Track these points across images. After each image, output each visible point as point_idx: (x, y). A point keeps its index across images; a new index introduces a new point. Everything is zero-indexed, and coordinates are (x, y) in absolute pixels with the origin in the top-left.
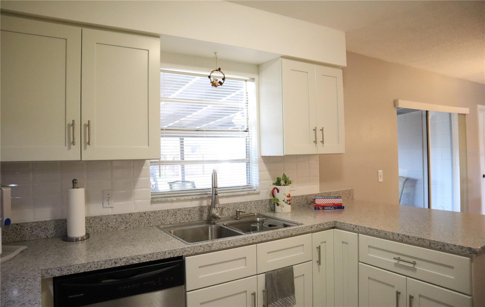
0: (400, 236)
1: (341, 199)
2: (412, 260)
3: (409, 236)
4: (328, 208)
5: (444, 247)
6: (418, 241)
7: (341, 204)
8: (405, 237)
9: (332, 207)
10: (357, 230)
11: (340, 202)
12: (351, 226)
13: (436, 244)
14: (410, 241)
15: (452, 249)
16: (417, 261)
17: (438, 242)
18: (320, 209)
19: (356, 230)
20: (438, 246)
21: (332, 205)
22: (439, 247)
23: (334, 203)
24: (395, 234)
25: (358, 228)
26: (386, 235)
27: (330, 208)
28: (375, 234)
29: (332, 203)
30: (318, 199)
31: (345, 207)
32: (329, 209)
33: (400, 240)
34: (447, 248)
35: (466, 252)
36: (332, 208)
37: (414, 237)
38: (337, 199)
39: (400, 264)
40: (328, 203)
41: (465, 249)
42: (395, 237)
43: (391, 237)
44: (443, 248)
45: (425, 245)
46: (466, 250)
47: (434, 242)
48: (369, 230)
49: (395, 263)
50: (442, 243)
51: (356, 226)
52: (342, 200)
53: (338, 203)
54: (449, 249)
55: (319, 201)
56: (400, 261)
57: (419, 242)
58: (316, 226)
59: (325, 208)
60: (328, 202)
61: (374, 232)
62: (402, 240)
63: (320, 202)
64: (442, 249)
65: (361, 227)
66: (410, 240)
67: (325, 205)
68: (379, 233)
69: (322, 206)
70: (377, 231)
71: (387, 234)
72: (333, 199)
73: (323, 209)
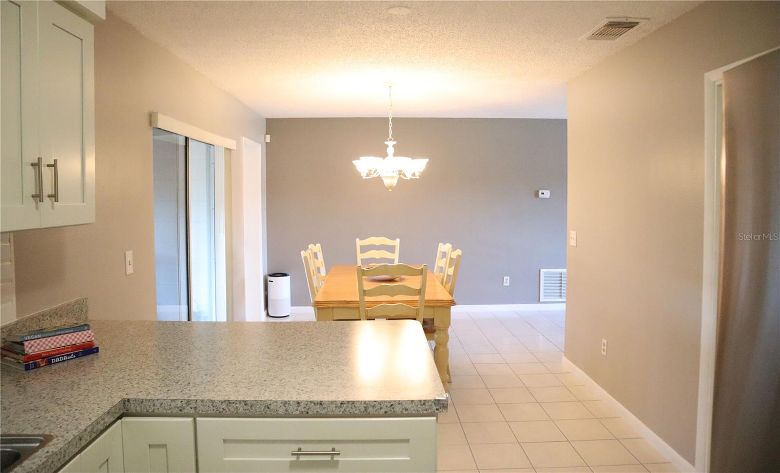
0: (302, 404)
1: (90, 332)
2: (328, 448)
3: (322, 401)
4: (61, 359)
5: (393, 408)
6: (341, 407)
7: (91, 344)
8: (313, 404)
9: (70, 355)
10: (192, 411)
11: (88, 340)
12: (173, 404)
13: (378, 407)
14: (324, 412)
15: (406, 410)
16: (338, 447)
17: (381, 403)
18: (40, 367)
19: (188, 410)
20: (381, 408)
21: (70, 350)
22: (383, 411)
23: (74, 343)
24: (291, 402)
25: (193, 405)
26: (268, 408)
27: (65, 358)
28: (241, 410)
29: (69, 344)
30: (32, 342)
31: (100, 350)
32: (63, 361)
33: (302, 412)
34: (398, 409)
35: (430, 409)
36: (71, 357)
37: (333, 402)
38: (80, 333)
39: (303, 461)
40: (58, 346)
41: (430, 403)
42: (291, 409)
43: (281, 411)
44: (391, 411)
45: (356, 412)
46: (431, 405)
47: (375, 403)
48: (224, 406)
49: (292, 462)
50: (389, 402)
51: (188, 402)
52: (92, 334)
53: (83, 341)
54: (401, 410)
55: (36, 345)
56: (301, 456)
57: (343, 410)
58: (89, 429)
59: (53, 361)
60: (58, 343)
61: (237, 408)
62: (307, 413)
63: (39, 347)
64: (389, 412)
65: (202, 401)
66: (324, 408)
67: (51, 353)
68: (251, 407)
69: (44, 358)
70: (246, 404)
71: (272, 407)
72: (70, 335)
73: (49, 363)
